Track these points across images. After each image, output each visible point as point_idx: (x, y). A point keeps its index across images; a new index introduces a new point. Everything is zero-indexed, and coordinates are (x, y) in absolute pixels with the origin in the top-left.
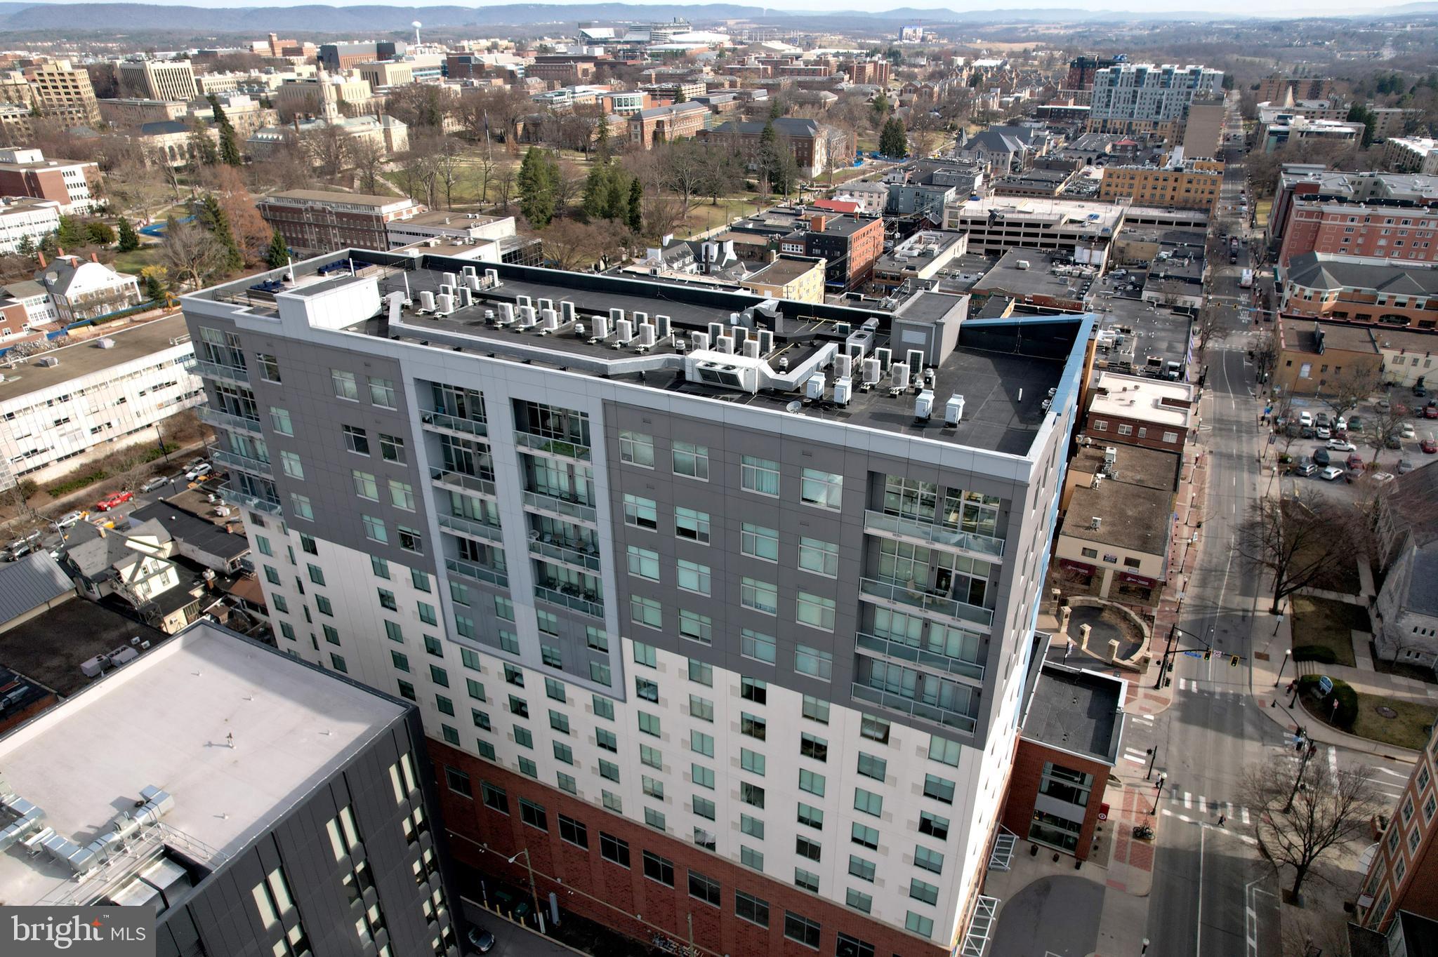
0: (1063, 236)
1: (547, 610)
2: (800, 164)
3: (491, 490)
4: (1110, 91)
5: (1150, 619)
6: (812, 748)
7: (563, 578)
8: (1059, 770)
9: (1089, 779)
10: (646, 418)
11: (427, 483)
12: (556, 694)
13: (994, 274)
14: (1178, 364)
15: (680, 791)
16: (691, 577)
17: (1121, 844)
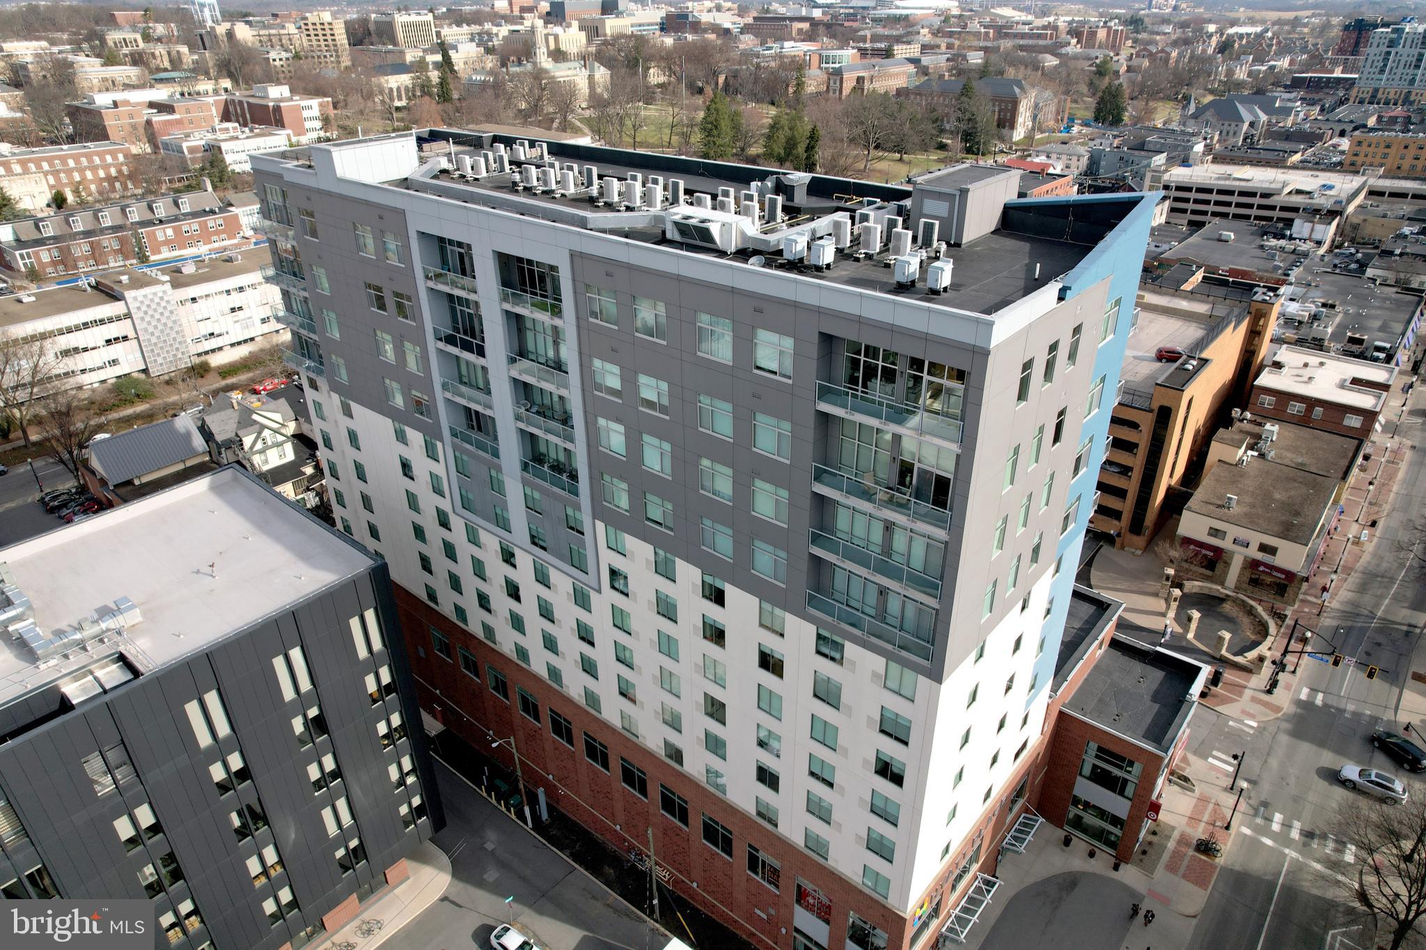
1: (533, 486)
2: (1001, 124)
3: (482, 352)
5: (1281, 617)
6: (769, 663)
8: (1103, 752)
9: (1137, 769)
11: (431, 344)
12: (542, 578)
14: (1385, 346)
15: (651, 694)
16: (655, 457)
17: (1176, 855)
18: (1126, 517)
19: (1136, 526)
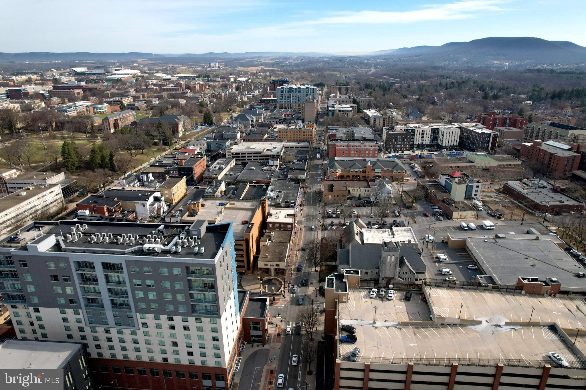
0: (265, 156)
1: (115, 311)
2: (174, 133)
3: (97, 284)
4: (282, 94)
5: (284, 279)
6: (186, 328)
7: (119, 302)
8: (254, 323)
9: (261, 323)
10: (136, 262)
11: (78, 286)
12: (120, 333)
13: (243, 173)
14: (294, 201)
15: (157, 348)
16: (151, 295)
17: (274, 339)
18: (246, 267)
19: (249, 268)
